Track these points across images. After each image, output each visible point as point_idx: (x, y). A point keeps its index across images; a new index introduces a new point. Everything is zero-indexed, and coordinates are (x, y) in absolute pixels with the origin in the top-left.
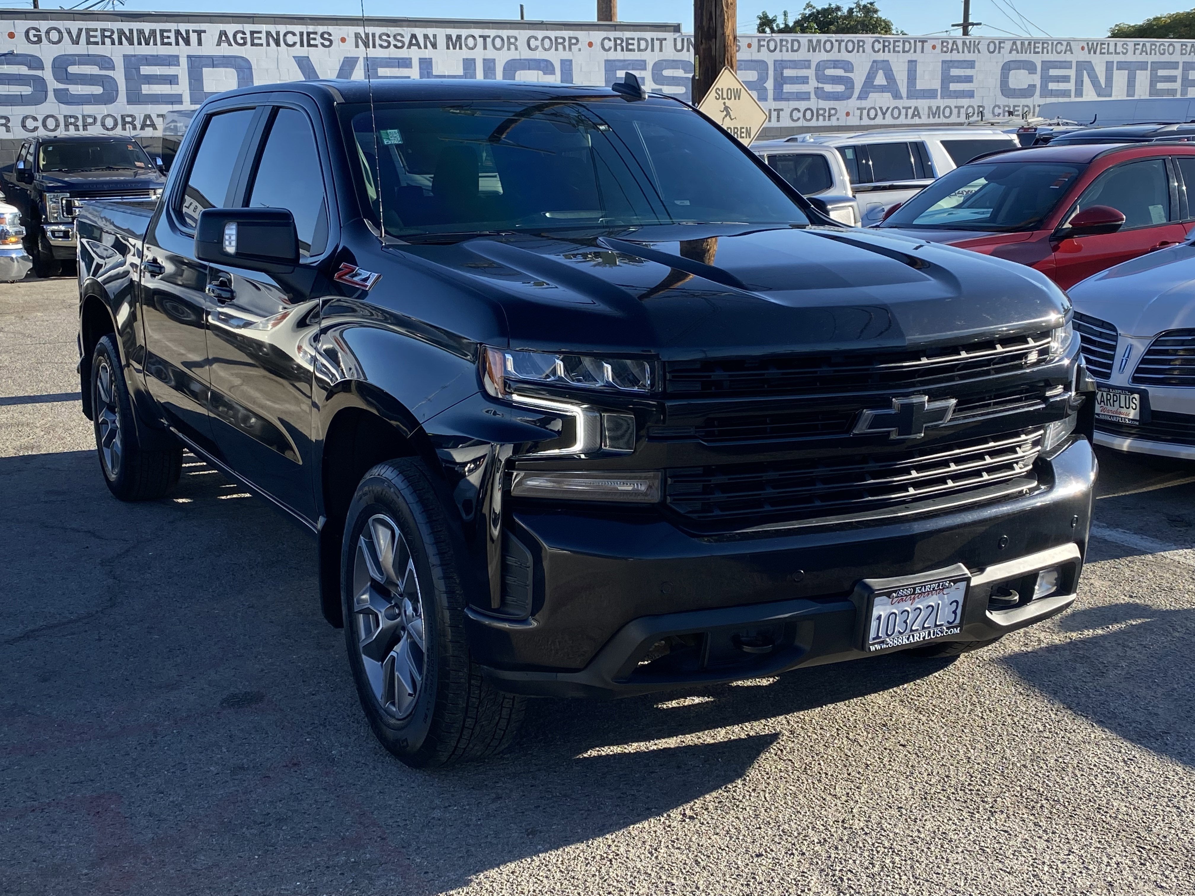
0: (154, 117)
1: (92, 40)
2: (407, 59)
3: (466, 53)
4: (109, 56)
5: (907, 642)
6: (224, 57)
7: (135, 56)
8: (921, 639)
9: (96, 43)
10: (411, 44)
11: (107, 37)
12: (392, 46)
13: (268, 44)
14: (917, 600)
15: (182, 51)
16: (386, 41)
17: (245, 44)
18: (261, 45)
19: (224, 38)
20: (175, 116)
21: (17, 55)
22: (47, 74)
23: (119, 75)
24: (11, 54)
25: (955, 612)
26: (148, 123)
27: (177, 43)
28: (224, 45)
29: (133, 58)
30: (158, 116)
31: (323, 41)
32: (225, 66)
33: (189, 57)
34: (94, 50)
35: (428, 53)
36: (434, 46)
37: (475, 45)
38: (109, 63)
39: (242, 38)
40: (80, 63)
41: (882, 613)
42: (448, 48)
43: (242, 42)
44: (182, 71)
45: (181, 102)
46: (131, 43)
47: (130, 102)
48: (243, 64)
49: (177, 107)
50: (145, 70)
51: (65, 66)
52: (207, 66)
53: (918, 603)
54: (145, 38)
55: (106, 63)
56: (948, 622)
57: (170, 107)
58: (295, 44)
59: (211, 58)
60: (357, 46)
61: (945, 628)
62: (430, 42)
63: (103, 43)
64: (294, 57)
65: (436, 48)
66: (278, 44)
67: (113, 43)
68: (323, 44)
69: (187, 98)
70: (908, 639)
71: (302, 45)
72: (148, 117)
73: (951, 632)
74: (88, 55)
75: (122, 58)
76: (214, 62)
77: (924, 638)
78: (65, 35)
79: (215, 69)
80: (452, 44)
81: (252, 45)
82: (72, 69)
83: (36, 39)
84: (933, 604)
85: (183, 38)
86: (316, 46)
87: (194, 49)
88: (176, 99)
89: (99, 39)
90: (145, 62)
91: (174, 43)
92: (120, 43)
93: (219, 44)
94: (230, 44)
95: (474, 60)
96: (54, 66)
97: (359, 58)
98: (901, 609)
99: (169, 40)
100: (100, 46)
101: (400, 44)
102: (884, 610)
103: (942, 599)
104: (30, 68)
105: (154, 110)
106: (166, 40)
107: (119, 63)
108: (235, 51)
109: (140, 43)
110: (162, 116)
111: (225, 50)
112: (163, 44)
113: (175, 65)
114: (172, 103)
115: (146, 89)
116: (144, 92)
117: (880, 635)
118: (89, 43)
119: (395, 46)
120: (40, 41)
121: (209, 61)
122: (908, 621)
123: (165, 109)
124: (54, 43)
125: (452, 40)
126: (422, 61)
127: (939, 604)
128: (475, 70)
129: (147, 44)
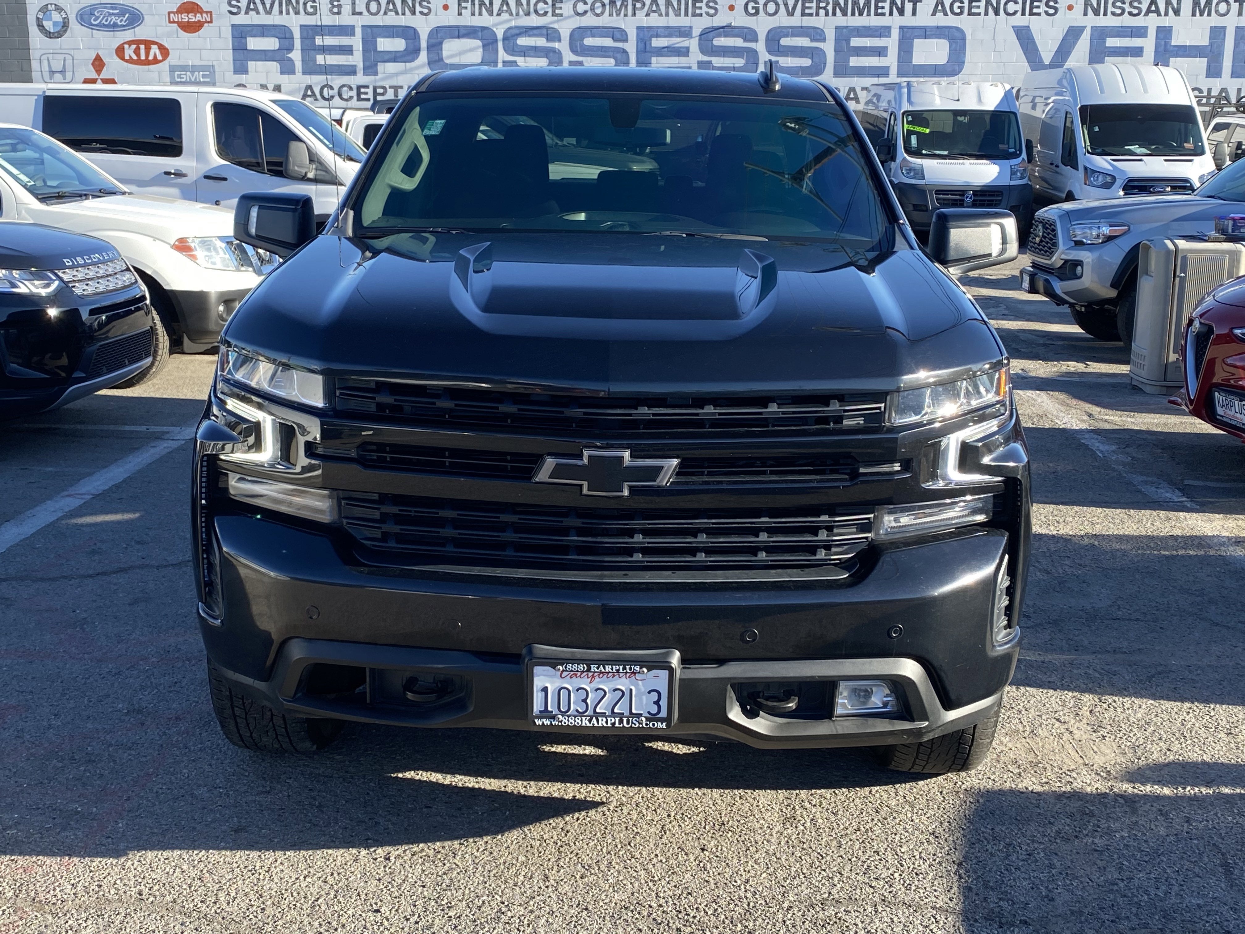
0: (858, 90)
1: (807, 11)
2: (1143, 27)
3: (1215, 20)
4: (821, 27)
5: (588, 724)
6: (938, 27)
7: (847, 27)
8: (609, 725)
9: (811, 15)
10: (1149, 11)
11: (821, 8)
12: (1126, 13)
13: (986, 14)
14: (597, 679)
15: (895, 22)
16: (1120, 8)
17: (961, 13)
18: (979, 14)
19: (940, 8)
20: (880, 90)
21: (735, 27)
22: (760, 47)
23: (828, 47)
24: (729, 26)
25: (657, 703)
26: (852, 96)
27: (891, 14)
28: (940, 15)
29: (845, 30)
30: (863, 89)
31: (1047, 9)
32: (938, 37)
33: (901, 28)
34: (808, 22)
35: (1169, 20)
36: (1177, 12)
37: (1228, 12)
38: (820, 35)
39: (959, 7)
40: (794, 35)
41: (548, 685)
42: (1194, 15)
43: (958, 11)
44: (892, 43)
45: (887, 75)
46: (845, 14)
47: (837, 74)
48: (957, 34)
49: (883, 80)
50: (855, 42)
51: (777, 38)
52: (919, 37)
53: (600, 682)
54: (859, 9)
55: (817, 34)
56: (649, 713)
57: (875, 80)
58: (1015, 12)
59: (925, 28)
60: (1085, 14)
61: (644, 719)
62: (1173, 9)
63: (817, 14)
64: (1013, 27)
65: (1179, 15)
66: (997, 13)
67: (827, 14)
68: (1047, 13)
69: (894, 71)
70: (590, 721)
71: (1023, 14)
72: (852, 90)
73: (654, 725)
74: (802, 27)
75: (834, 30)
76: (926, 33)
77: (613, 724)
78: (782, 7)
79: (927, 40)
80: (1200, 10)
81: (969, 15)
82: (784, 42)
83: (754, 11)
84: (623, 689)
85: (897, 8)
86: (1039, 14)
87: (908, 20)
88: (883, 72)
89: (813, 11)
90: (856, 33)
91: (887, 14)
92: (834, 14)
93: (934, 14)
94: (946, 14)
95: (1224, 28)
96: (767, 39)
97: (1085, 27)
98: (577, 686)
99: (883, 11)
100: (814, 17)
101: (1135, 11)
102: (551, 683)
103: (636, 686)
104: (745, 40)
105: (858, 82)
106: (880, 11)
107: (830, 35)
108: (951, 21)
109: (853, 14)
110: (866, 89)
111: (940, 20)
112: (877, 14)
113: (886, 36)
114: (878, 76)
115: (855, 62)
116: (851, 64)
117: (550, 709)
118: (803, 14)
119: (1130, 14)
120: (757, 13)
121: (922, 32)
122: (588, 701)
123: (868, 81)
124: (770, 15)
125: (1199, 6)
126: (1160, 29)
127: (631, 690)
128: (1224, 39)
129: (861, 14)
